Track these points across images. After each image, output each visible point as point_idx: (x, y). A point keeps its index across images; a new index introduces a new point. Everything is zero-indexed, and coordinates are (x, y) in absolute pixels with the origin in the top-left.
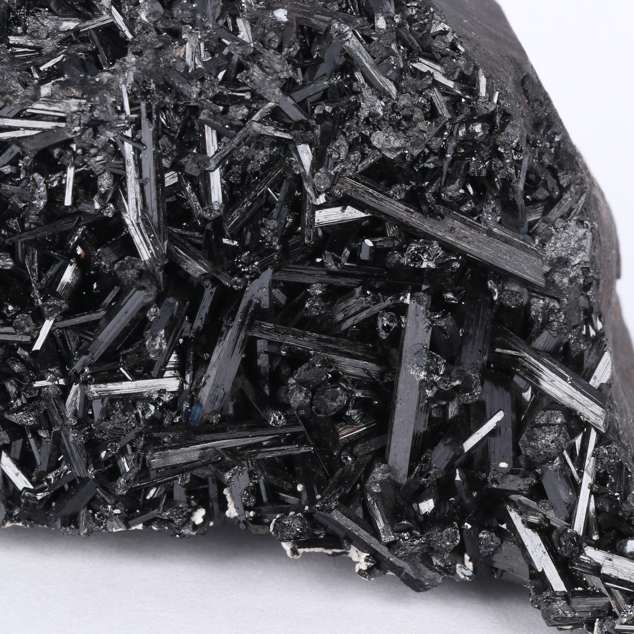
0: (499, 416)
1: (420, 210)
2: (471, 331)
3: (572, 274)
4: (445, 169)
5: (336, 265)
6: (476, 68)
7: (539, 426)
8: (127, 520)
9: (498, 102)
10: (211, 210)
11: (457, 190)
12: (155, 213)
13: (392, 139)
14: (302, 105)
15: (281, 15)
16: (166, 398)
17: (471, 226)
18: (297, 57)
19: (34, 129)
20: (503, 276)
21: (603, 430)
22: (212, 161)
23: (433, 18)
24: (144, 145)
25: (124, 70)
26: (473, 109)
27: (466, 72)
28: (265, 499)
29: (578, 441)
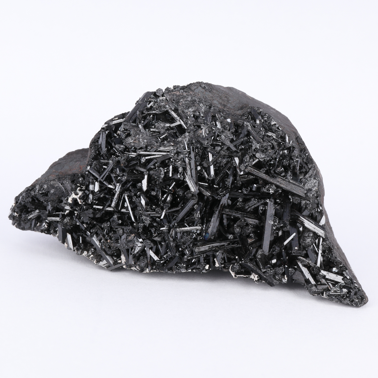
0: (294, 234)
1: (269, 176)
2: (285, 210)
3: (313, 193)
4: (276, 163)
5: (246, 192)
6: (285, 134)
7: (306, 237)
8: (187, 268)
9: (292, 144)
10: (211, 177)
11: (280, 170)
12: (195, 178)
13: (262, 155)
14: (235, 146)
15: (229, 120)
16: (198, 232)
17: (284, 180)
18: (234, 132)
19: (160, 155)
20: (293, 195)
21: (324, 237)
22: (211, 163)
23: (272, 120)
24: (192, 159)
25: (185, 137)
26: (284, 146)
27: (282, 135)
28: (226, 261)
29: (317, 241)
